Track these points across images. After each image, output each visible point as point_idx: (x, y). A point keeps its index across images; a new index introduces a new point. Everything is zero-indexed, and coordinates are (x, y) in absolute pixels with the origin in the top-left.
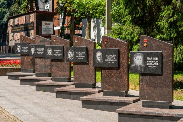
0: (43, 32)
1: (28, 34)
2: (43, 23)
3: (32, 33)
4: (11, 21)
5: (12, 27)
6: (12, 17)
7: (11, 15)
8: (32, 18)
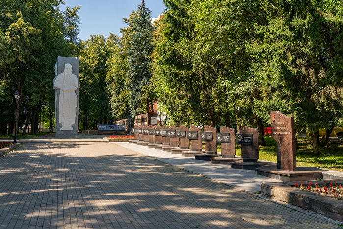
0: (151, 123)
1: (144, 124)
2: (151, 118)
3: (146, 124)
4: (136, 117)
5: (137, 120)
6: (137, 115)
7: (136, 113)
8: (146, 116)
